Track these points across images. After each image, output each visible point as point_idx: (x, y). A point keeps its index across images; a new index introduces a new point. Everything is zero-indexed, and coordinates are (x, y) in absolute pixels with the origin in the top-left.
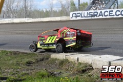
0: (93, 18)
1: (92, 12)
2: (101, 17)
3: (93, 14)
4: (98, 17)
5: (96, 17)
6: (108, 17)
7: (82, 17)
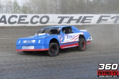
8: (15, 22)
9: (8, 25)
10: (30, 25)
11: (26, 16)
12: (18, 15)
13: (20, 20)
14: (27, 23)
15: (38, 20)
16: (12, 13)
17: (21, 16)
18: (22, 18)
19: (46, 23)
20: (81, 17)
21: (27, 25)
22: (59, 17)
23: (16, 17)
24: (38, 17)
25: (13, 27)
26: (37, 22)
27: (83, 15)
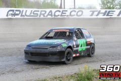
8: (59, 15)
9: (53, 17)
11: (67, 11)
14: (67, 16)
15: (75, 13)
19: (81, 15)
20: (106, 11)
22: (91, 11)
24: (75, 11)
26: (74, 15)
27: (108, 10)
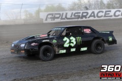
0: (80, 20)
1: (80, 13)
2: (92, 18)
3: (81, 15)
4: (87, 19)
5: (84, 19)
6: (102, 18)
7: (62, 19)
8: (102, 16)
9: (96, 18)
10: (113, 17)
11: (110, 11)
12: (104, 11)
13: (105, 14)
14: (111, 16)
15: (120, 13)
16: (99, 9)
17: (106, 11)
18: (107, 13)
21: (111, 18)
23: (103, 12)
24: (120, 11)
25: (100, 20)
26: (119, 15)
